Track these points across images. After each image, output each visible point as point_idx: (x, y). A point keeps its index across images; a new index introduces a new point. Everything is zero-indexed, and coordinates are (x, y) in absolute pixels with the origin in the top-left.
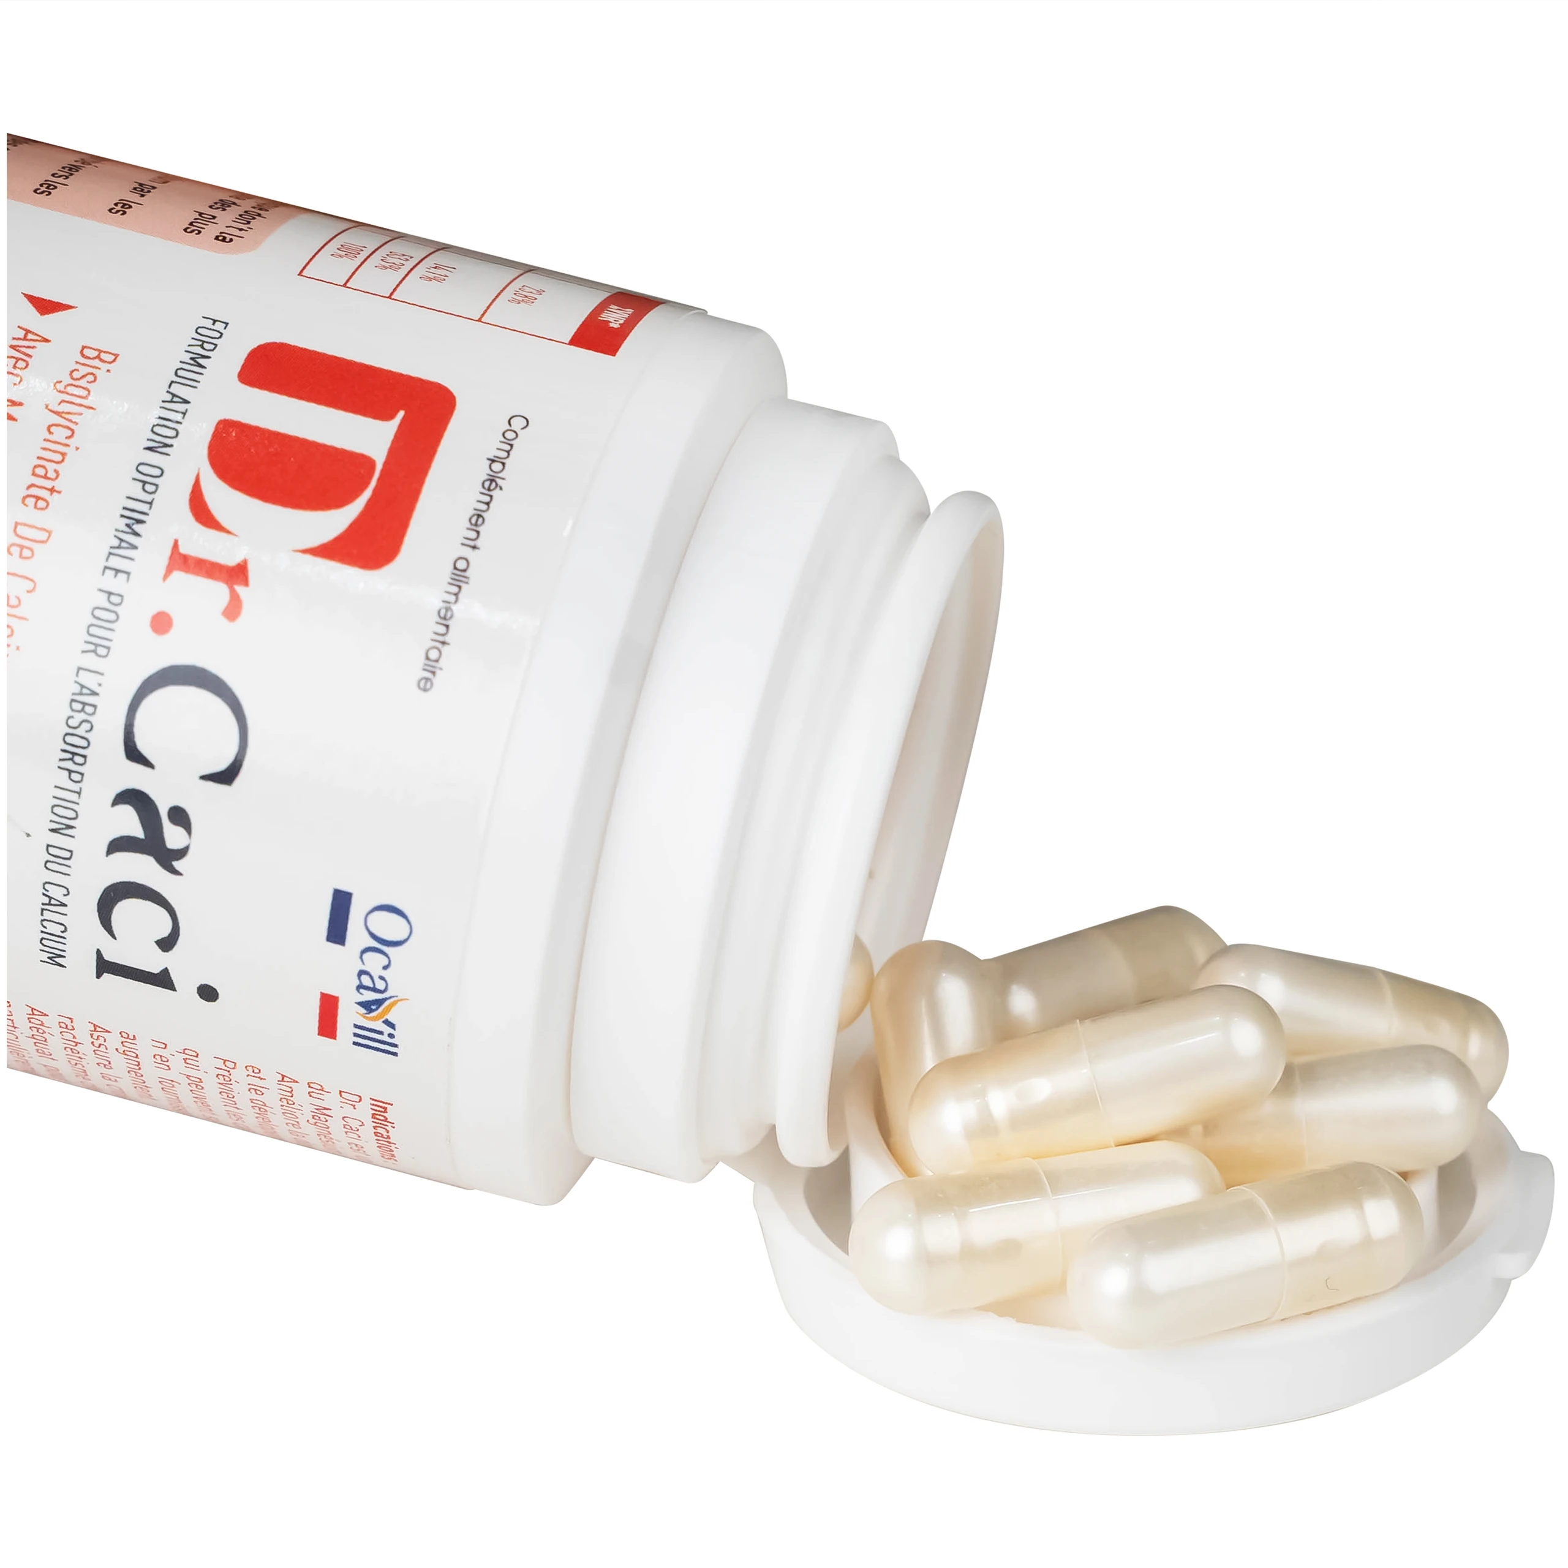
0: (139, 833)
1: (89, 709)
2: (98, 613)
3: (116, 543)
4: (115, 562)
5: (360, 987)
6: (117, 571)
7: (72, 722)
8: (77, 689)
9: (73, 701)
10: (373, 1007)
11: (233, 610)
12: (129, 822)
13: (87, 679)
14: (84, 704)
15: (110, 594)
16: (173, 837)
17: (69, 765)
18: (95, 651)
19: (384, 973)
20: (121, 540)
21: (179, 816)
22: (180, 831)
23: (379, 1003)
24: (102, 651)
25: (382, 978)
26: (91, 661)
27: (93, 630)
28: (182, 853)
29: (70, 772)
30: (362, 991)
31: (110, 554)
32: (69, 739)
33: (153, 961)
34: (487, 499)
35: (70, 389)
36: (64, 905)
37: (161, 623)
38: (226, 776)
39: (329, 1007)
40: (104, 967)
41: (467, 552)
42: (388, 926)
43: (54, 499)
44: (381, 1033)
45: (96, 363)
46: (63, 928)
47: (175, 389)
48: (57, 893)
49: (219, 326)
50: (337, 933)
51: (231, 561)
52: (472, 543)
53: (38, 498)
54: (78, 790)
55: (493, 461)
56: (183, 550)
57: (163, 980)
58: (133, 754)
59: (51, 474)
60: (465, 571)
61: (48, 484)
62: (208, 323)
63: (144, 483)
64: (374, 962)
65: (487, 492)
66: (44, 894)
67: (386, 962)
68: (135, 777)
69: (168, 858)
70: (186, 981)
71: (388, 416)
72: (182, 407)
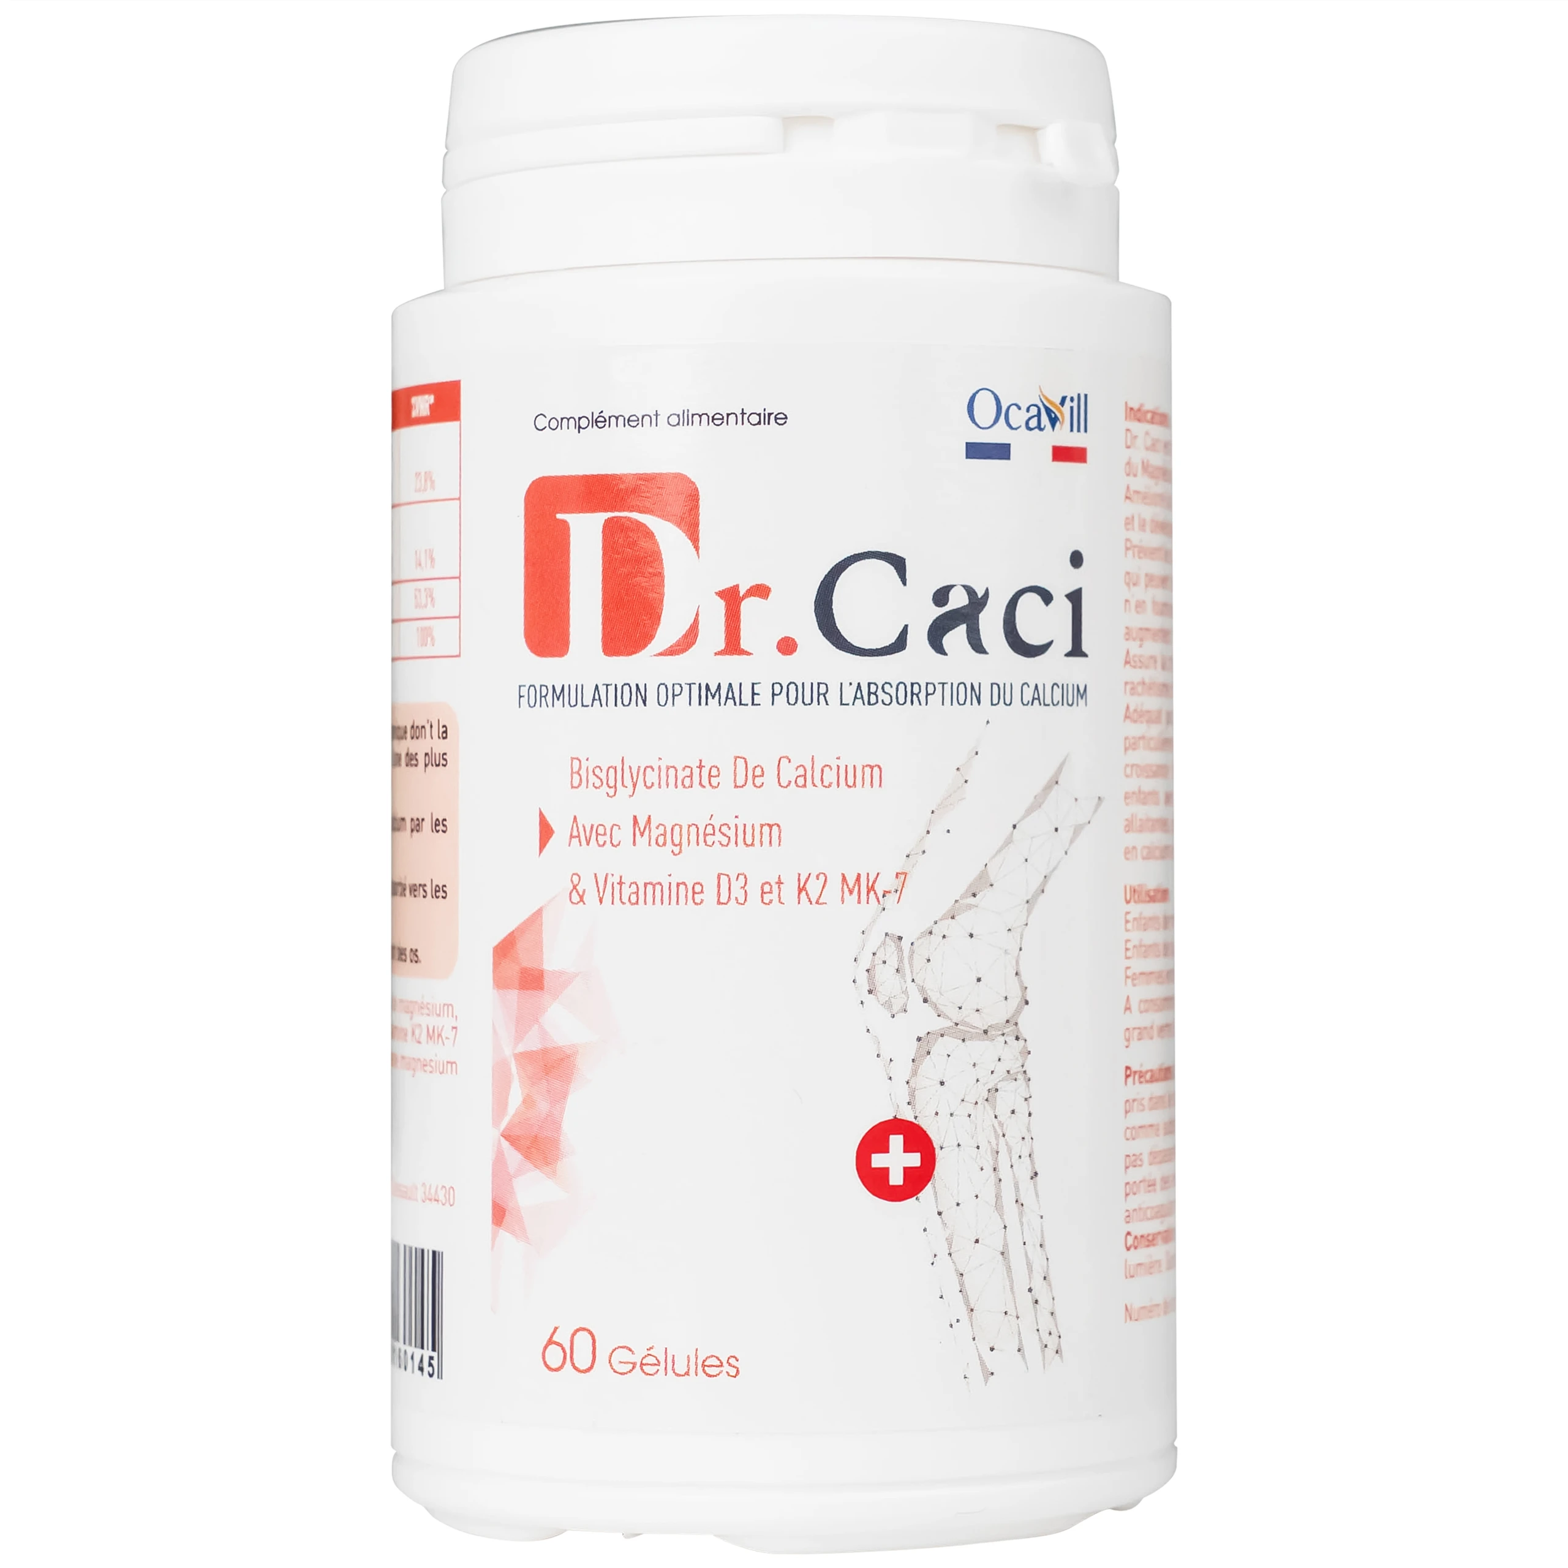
0: (963, 628)
1: (873, 688)
2: (792, 700)
3: (730, 702)
4: (747, 698)
5: (1039, 427)
6: (754, 694)
7: (887, 701)
8: (859, 702)
9: (869, 703)
10: (1053, 416)
11: (761, 591)
12: (957, 638)
13: (848, 697)
14: (869, 693)
15: (774, 695)
16: (958, 600)
17: (922, 696)
18: (824, 695)
19: (1024, 408)
20: (727, 698)
21: (941, 596)
22: (952, 594)
23: (1049, 411)
24: (823, 689)
25: (1028, 410)
26: (833, 696)
27: (807, 700)
28: (970, 591)
29: (927, 694)
30: (1042, 426)
31: (741, 704)
32: (901, 701)
33: (1062, 607)
34: (613, 420)
35: (612, 783)
36: (1036, 686)
37: (787, 646)
38: (899, 564)
39: (1062, 454)
40: (1077, 651)
41: (662, 419)
42: (985, 409)
43: (707, 765)
44: (1072, 408)
45: (583, 772)
46: (1055, 687)
47: (588, 701)
48: (1028, 694)
49: (524, 691)
50: (1001, 451)
51: (721, 605)
52: (654, 418)
53: (710, 776)
54: (941, 685)
55: (580, 427)
56: (722, 646)
57: (1075, 597)
58: (900, 644)
59: (688, 772)
60: (678, 416)
61: (696, 771)
62: (524, 701)
63: (674, 696)
64: (1018, 417)
65: (607, 423)
66: (1032, 704)
67: (1014, 407)
68: (918, 638)
69: (977, 602)
70: (1073, 579)
71: (565, 526)
72: (602, 690)
